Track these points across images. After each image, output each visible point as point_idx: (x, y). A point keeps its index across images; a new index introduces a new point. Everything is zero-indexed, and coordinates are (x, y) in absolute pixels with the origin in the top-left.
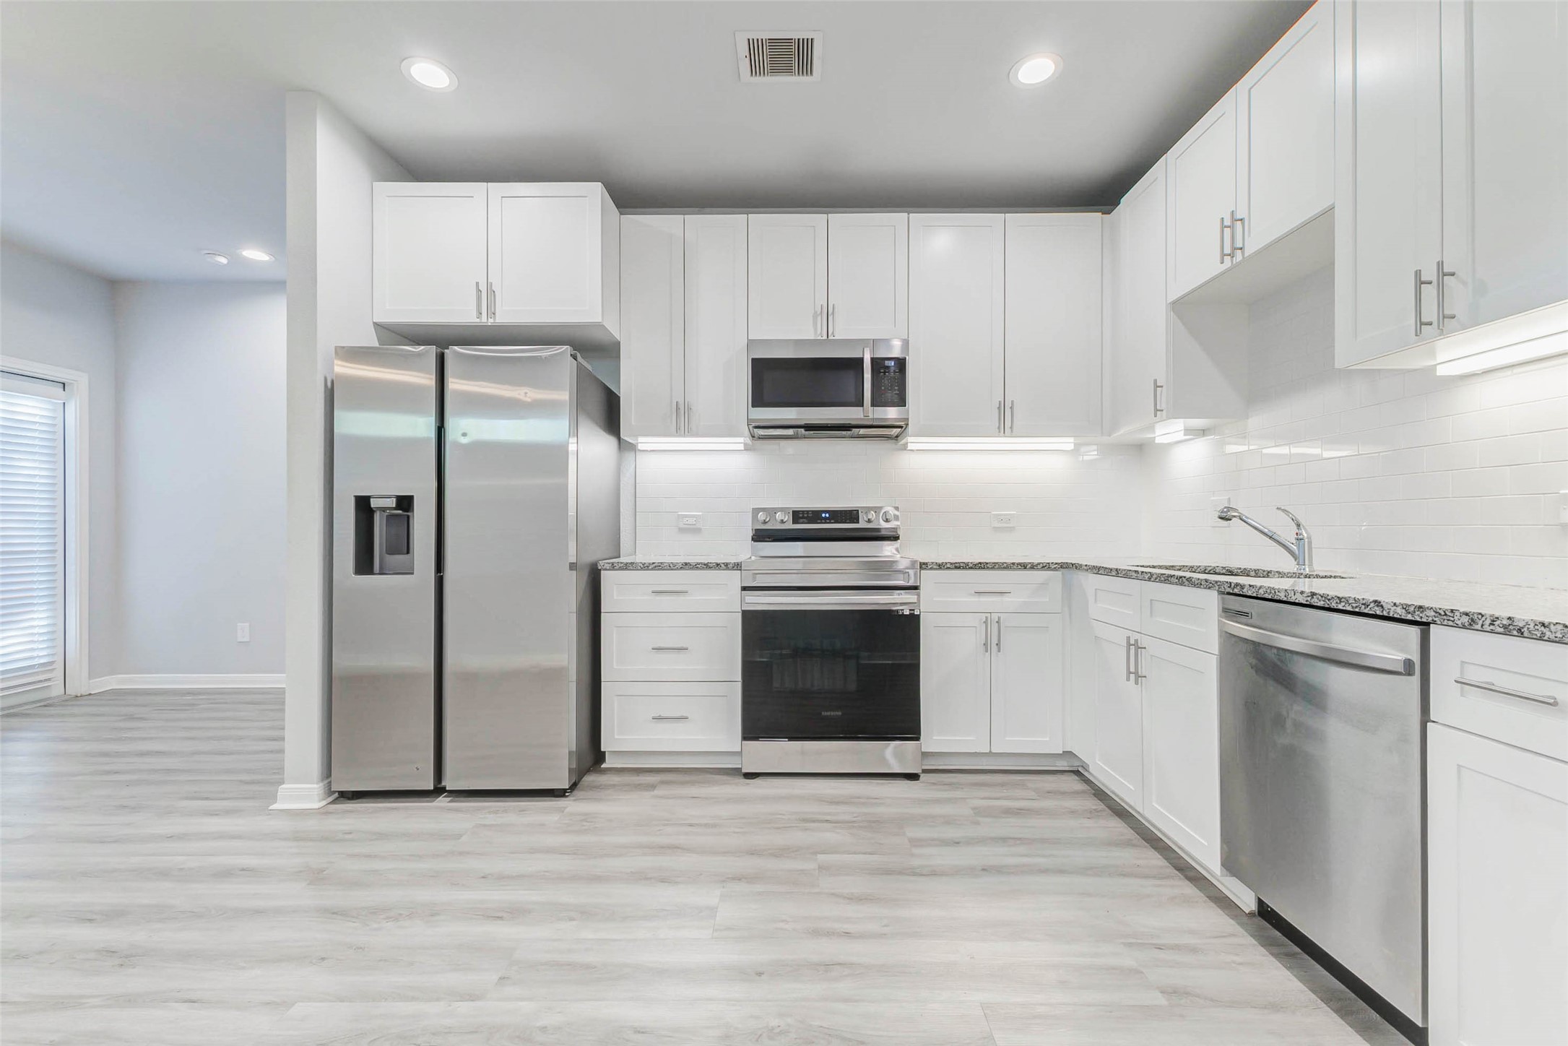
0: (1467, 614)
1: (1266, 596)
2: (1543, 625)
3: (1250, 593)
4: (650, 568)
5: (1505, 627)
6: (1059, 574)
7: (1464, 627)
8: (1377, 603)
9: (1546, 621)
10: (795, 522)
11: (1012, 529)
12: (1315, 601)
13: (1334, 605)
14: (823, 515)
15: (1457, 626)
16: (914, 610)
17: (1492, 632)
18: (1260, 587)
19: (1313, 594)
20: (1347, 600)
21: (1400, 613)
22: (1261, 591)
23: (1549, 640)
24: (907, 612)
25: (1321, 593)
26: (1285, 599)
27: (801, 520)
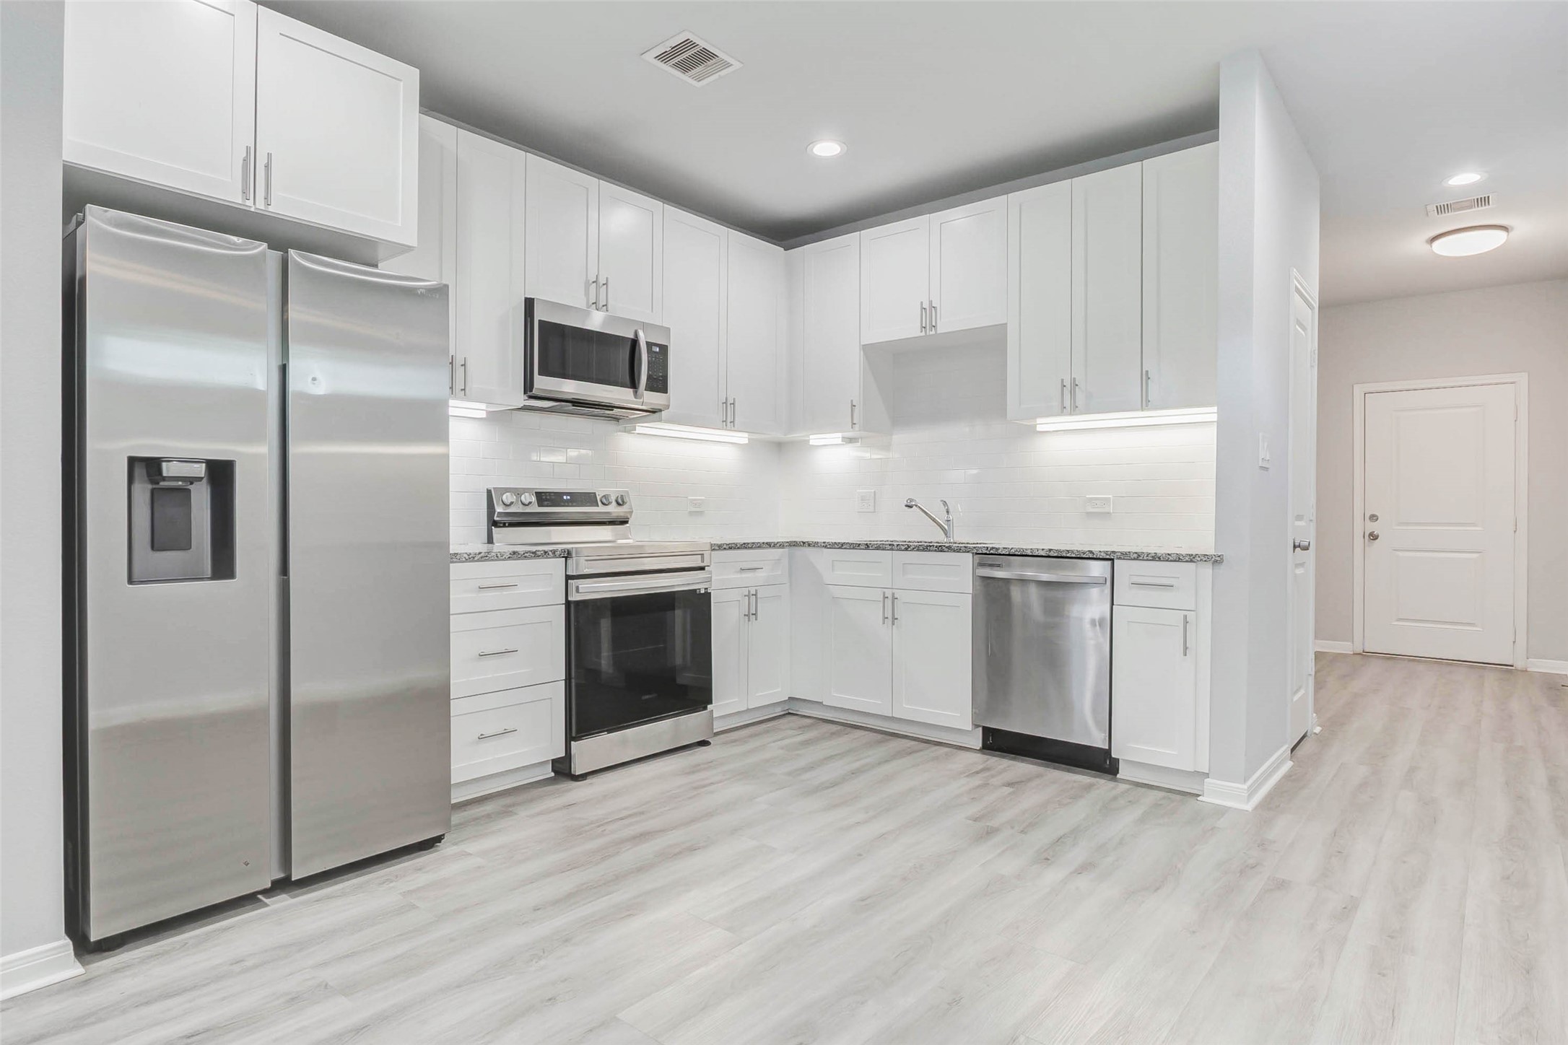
0: (1136, 553)
1: (1017, 553)
2: (1169, 554)
3: (1004, 552)
4: (476, 559)
5: (1152, 557)
6: (786, 550)
7: (1134, 559)
8: (1091, 552)
9: (1170, 553)
10: (540, 505)
11: (701, 513)
12: (1052, 554)
13: (1064, 555)
14: (565, 497)
15: (1132, 559)
16: (707, 589)
17: (1147, 560)
18: (1012, 548)
19: (1050, 550)
20: (1072, 552)
21: (1103, 555)
22: (1013, 551)
23: (1171, 561)
24: (703, 591)
25: (1056, 549)
26: (1031, 554)
27: (546, 503)
